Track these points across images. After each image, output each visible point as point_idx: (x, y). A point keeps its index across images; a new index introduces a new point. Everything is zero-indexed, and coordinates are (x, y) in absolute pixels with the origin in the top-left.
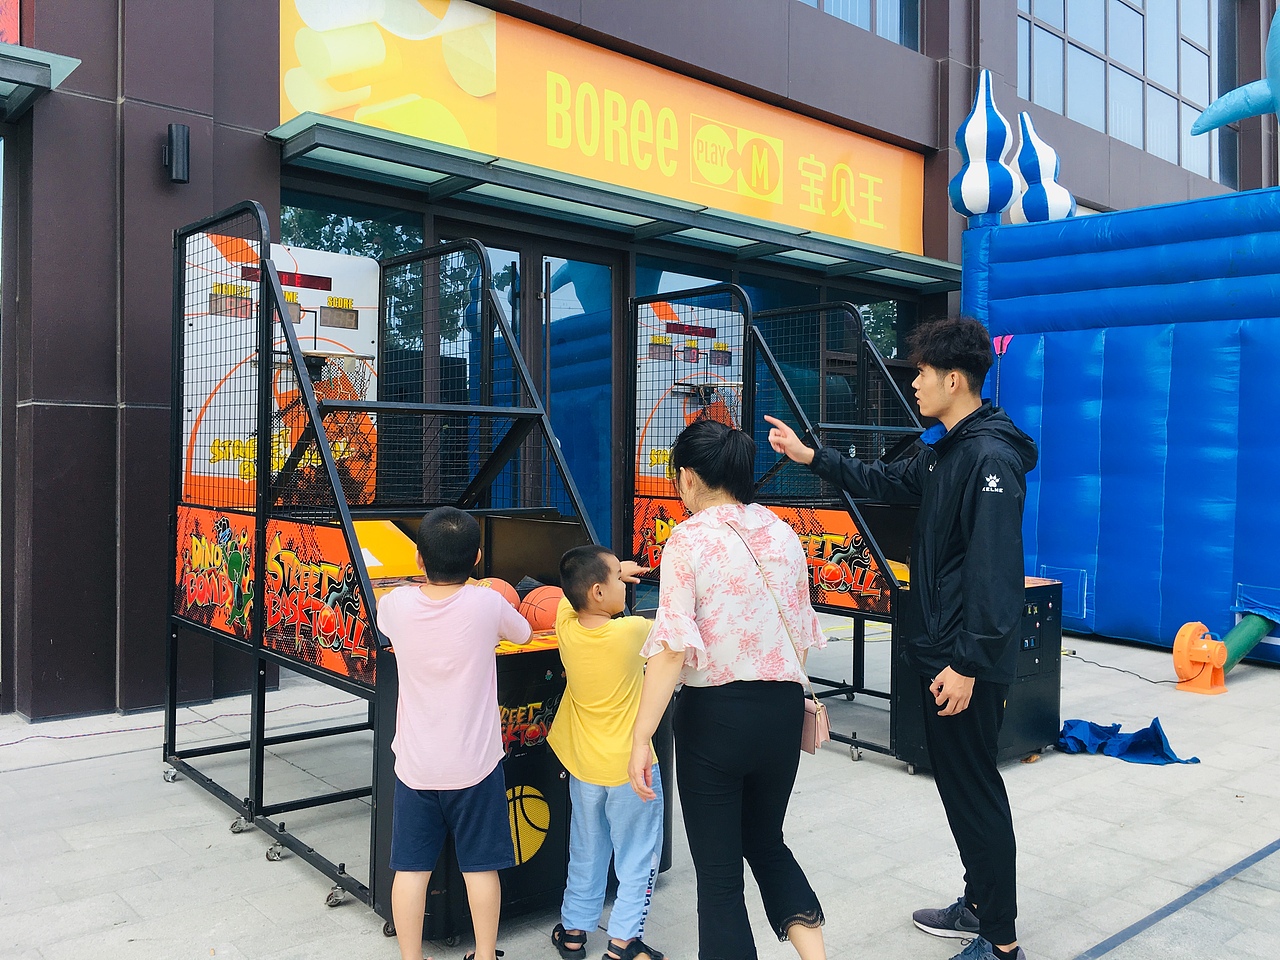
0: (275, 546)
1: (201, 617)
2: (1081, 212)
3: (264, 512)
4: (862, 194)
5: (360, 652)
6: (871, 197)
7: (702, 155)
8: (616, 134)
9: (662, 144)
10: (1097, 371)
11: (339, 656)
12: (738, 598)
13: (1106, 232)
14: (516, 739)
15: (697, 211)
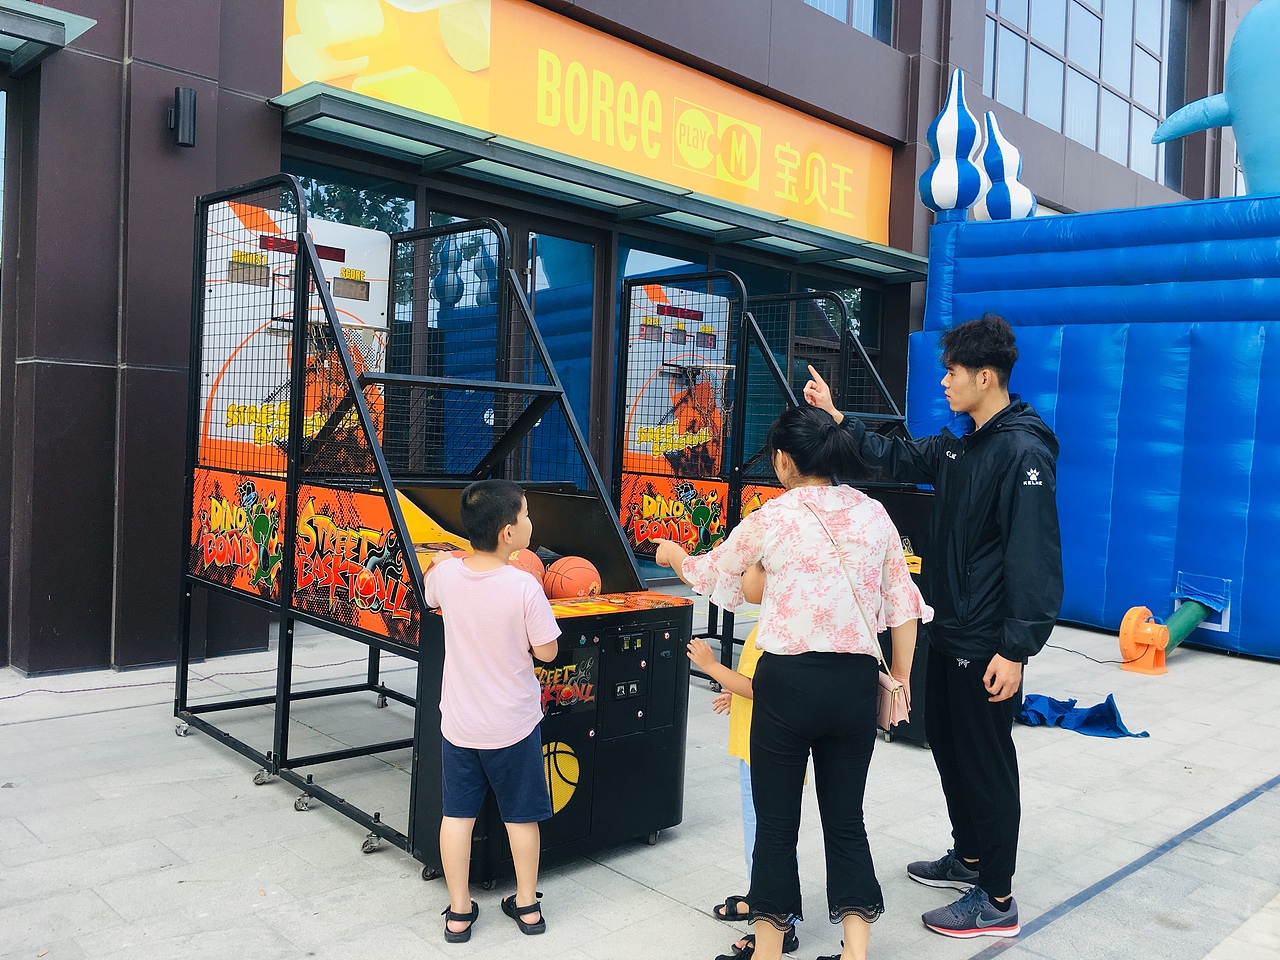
0: (308, 511)
1: (221, 575)
2: (1041, 212)
3: (296, 478)
4: (834, 184)
5: (401, 613)
6: (842, 187)
7: (684, 139)
8: (603, 115)
9: (647, 126)
10: (1054, 365)
11: (378, 617)
12: (810, 576)
13: (1067, 232)
14: (552, 698)
15: (682, 195)
